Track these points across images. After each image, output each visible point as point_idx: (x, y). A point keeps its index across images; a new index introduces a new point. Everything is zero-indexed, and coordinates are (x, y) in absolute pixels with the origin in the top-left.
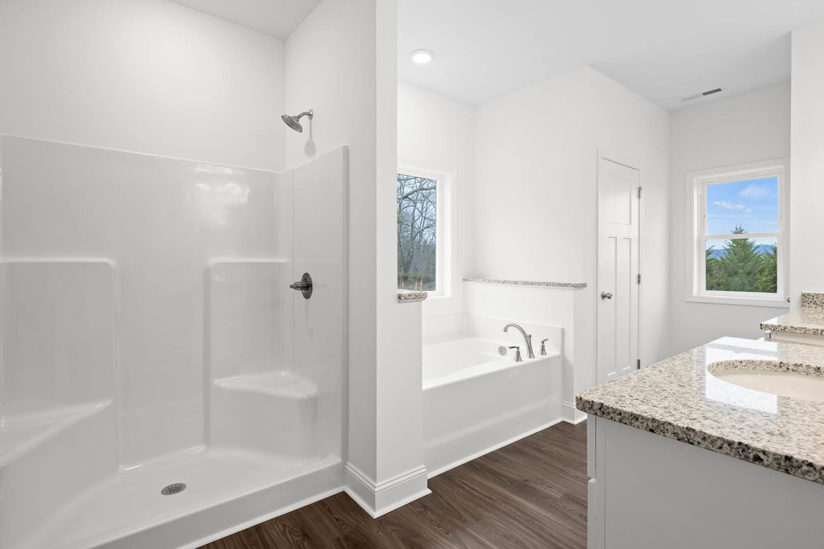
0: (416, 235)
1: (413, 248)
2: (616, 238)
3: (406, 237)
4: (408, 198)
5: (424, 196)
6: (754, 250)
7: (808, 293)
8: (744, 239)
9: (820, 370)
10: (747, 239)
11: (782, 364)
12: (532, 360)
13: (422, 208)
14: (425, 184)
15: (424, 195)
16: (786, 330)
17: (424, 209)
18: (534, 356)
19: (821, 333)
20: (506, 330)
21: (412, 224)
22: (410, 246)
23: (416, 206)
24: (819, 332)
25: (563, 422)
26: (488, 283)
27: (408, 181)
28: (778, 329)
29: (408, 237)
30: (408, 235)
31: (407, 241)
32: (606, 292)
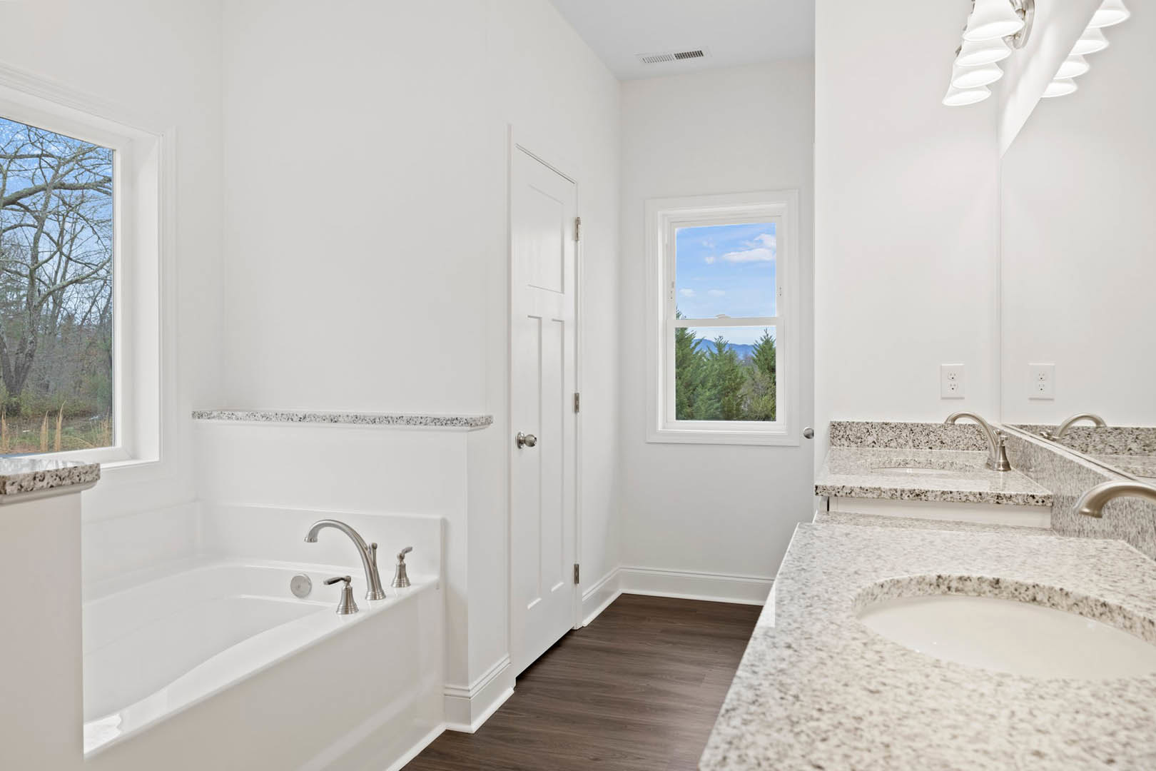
0: (45, 299)
1: (33, 332)
2: (539, 318)
3: (12, 304)
4: (19, 204)
5: (65, 203)
6: (694, 348)
7: (839, 421)
8: (682, 329)
9: (1000, 584)
10: (686, 329)
11: (941, 580)
12: (381, 604)
13: (61, 234)
14: (67, 173)
15: (67, 200)
16: (853, 494)
17: (67, 237)
18: (383, 594)
19: (902, 495)
20: (312, 537)
21: (32, 272)
22: (27, 326)
23: (42, 226)
24: (899, 493)
25: (448, 733)
26: (263, 422)
27: (18, 161)
28: (841, 493)
29: (18, 302)
30: (20, 298)
31: (17, 315)
32: (525, 434)
